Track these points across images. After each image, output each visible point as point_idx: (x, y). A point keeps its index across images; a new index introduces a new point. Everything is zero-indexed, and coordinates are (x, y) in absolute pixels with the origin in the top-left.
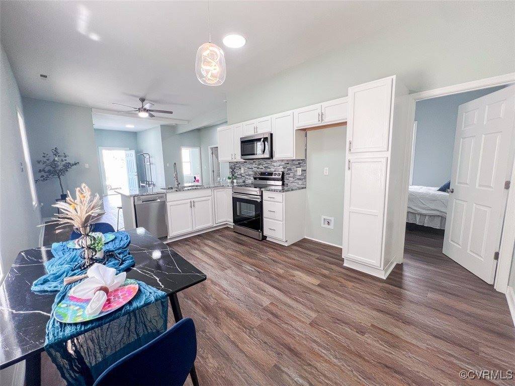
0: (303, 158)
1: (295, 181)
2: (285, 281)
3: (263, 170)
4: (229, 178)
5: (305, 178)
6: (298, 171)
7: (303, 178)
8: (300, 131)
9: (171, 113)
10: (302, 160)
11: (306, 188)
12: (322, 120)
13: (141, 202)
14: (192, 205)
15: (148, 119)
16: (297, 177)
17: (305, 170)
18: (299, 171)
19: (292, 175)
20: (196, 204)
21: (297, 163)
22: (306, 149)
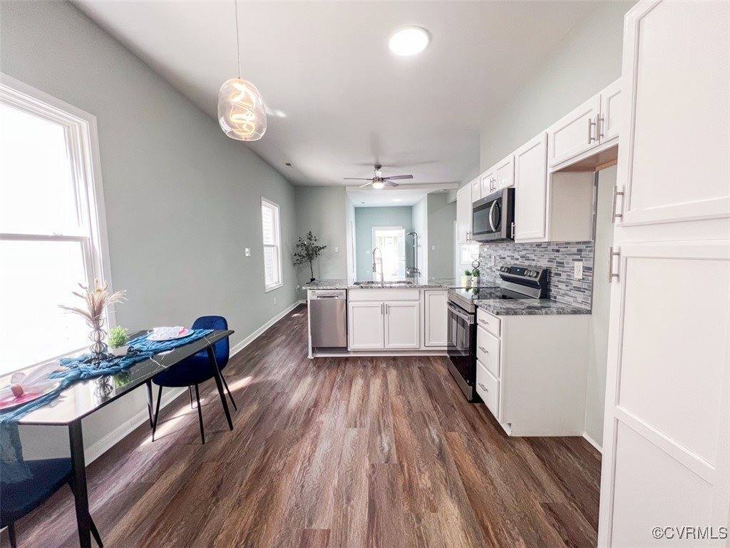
0: (586, 239)
1: (570, 293)
2: (405, 508)
3: (517, 262)
4: (468, 274)
5: (591, 289)
6: (576, 268)
7: (587, 287)
8: (559, 174)
9: (411, 177)
10: (584, 243)
11: (589, 312)
12: (600, 135)
13: (315, 298)
14: (385, 310)
15: (384, 189)
16: (575, 284)
17: (590, 269)
18: (578, 269)
19: (564, 277)
20: (392, 310)
21: (575, 250)
22: (595, 216)
